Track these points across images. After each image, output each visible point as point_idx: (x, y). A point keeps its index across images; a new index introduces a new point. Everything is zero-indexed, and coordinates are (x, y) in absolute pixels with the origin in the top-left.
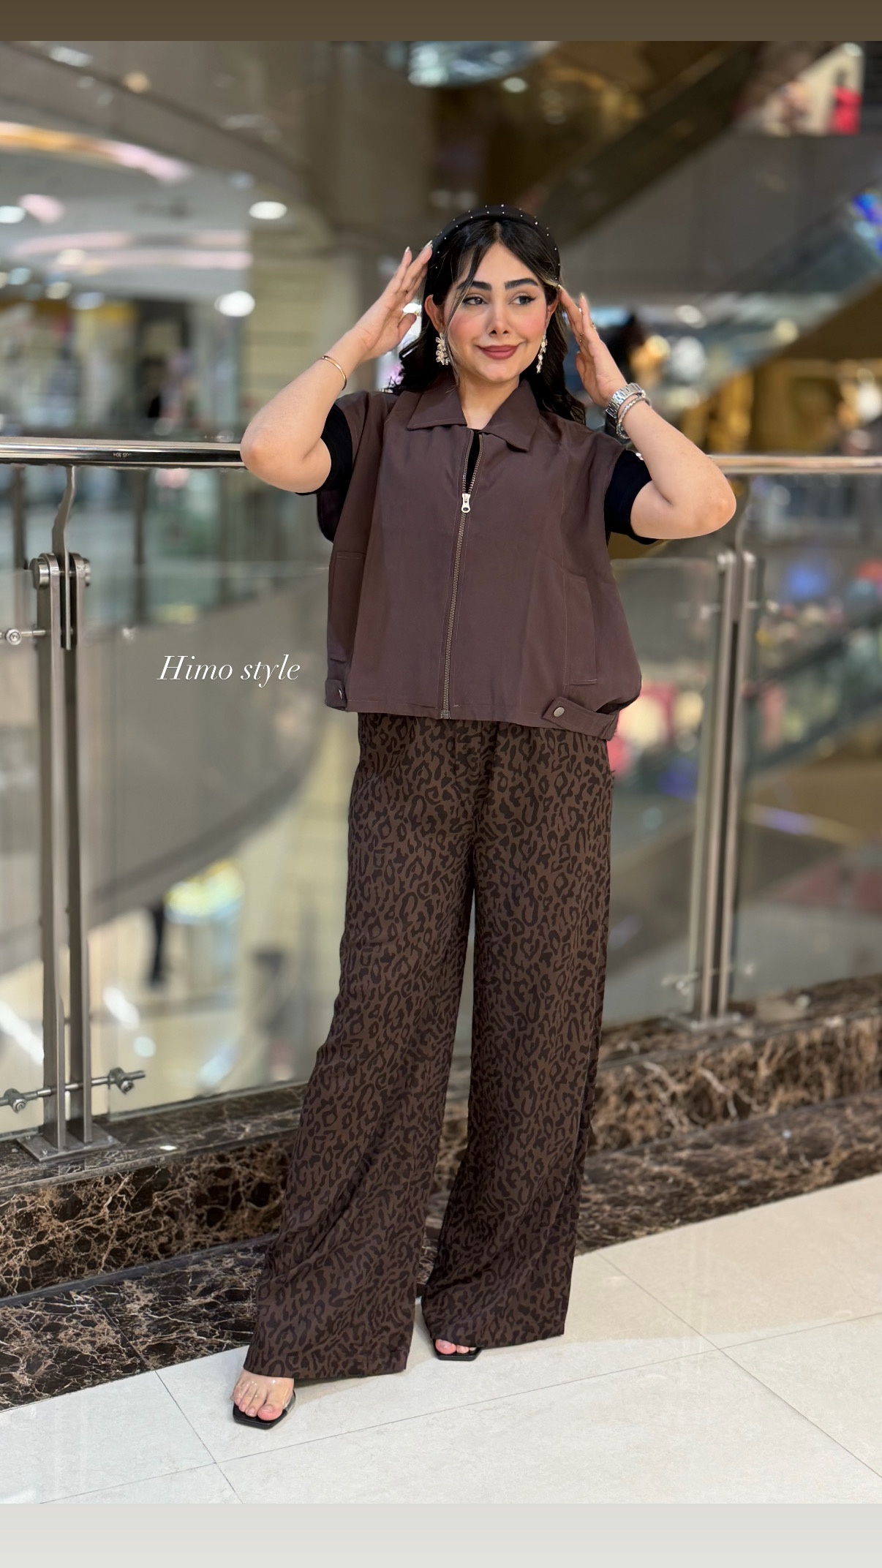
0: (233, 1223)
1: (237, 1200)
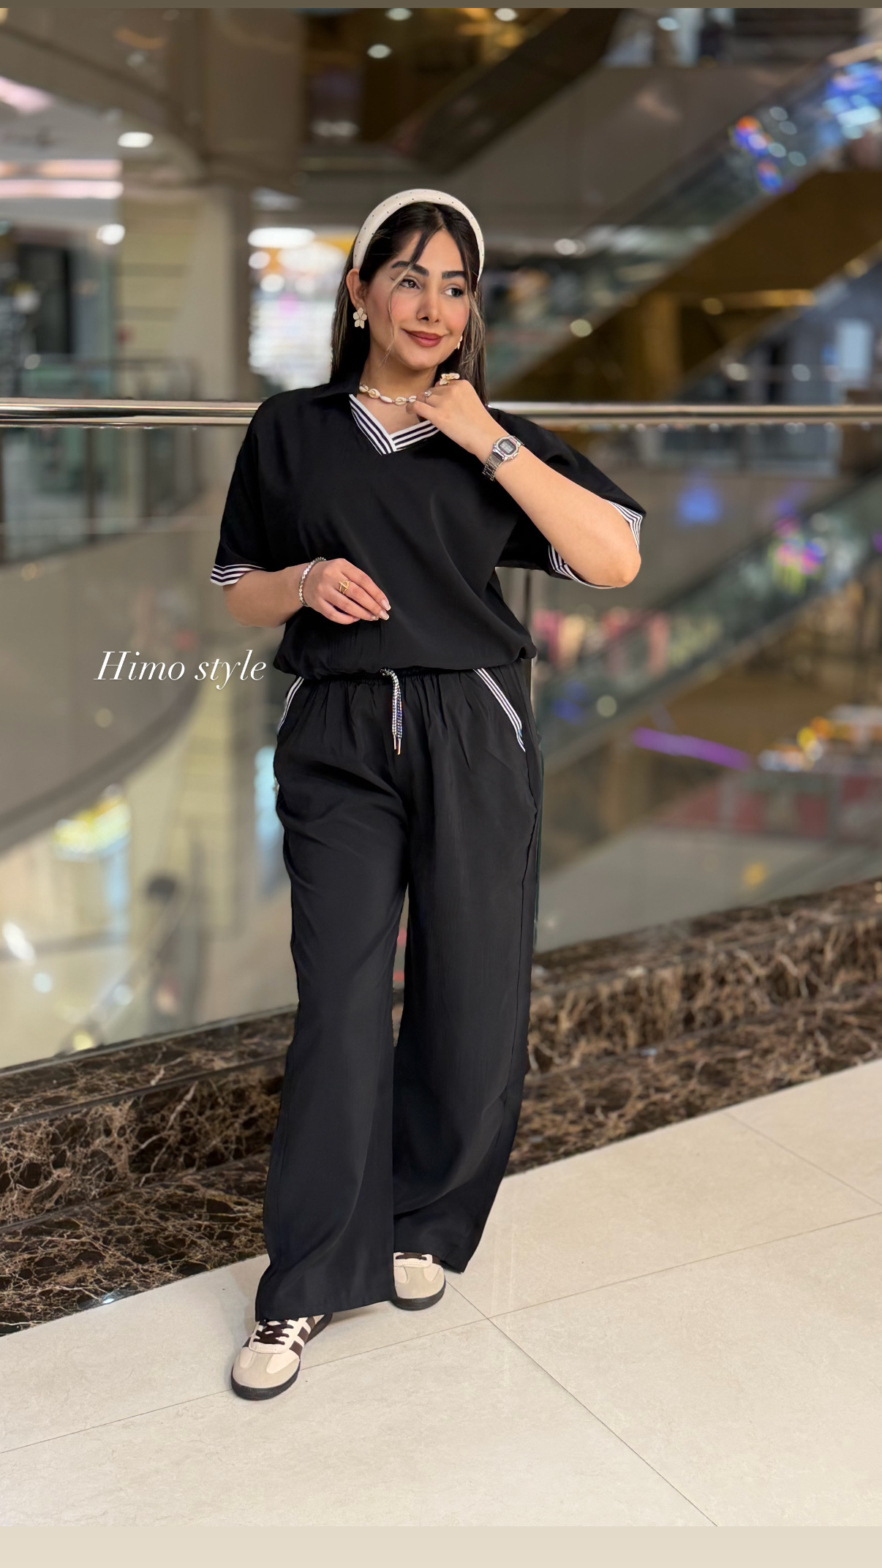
0: (2, 1206)
1: (5, 1181)
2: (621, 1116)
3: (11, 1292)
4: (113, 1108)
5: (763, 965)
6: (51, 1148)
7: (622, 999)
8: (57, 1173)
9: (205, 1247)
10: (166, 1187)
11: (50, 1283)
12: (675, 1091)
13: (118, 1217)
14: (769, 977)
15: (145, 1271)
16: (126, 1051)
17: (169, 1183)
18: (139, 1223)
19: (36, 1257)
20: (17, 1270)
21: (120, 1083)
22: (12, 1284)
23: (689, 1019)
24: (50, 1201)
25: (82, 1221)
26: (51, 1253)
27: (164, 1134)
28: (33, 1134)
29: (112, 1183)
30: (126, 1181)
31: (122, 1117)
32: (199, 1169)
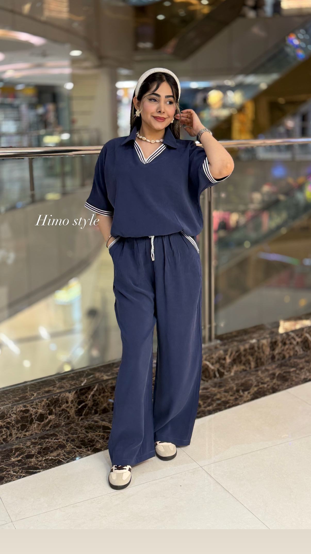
0: (31, 429)
1: (32, 420)
2: (249, 393)
3: (34, 459)
4: (69, 394)
5: (299, 337)
6: (47, 408)
7: (248, 351)
8: (50, 417)
9: (101, 442)
10: (88, 421)
11: (48, 456)
12: (268, 384)
13: (72, 432)
14: (302, 342)
15: (81, 451)
16: (73, 373)
17: (89, 420)
18: (79, 434)
19: (43, 447)
20: (36, 452)
21: (71, 385)
22: (35, 457)
23: (273, 357)
24: (48, 427)
25: (59, 434)
26: (48, 445)
27: (86, 403)
28: (41, 404)
29: (69, 420)
30: (74, 419)
31: (72, 397)
32: (100, 414)
